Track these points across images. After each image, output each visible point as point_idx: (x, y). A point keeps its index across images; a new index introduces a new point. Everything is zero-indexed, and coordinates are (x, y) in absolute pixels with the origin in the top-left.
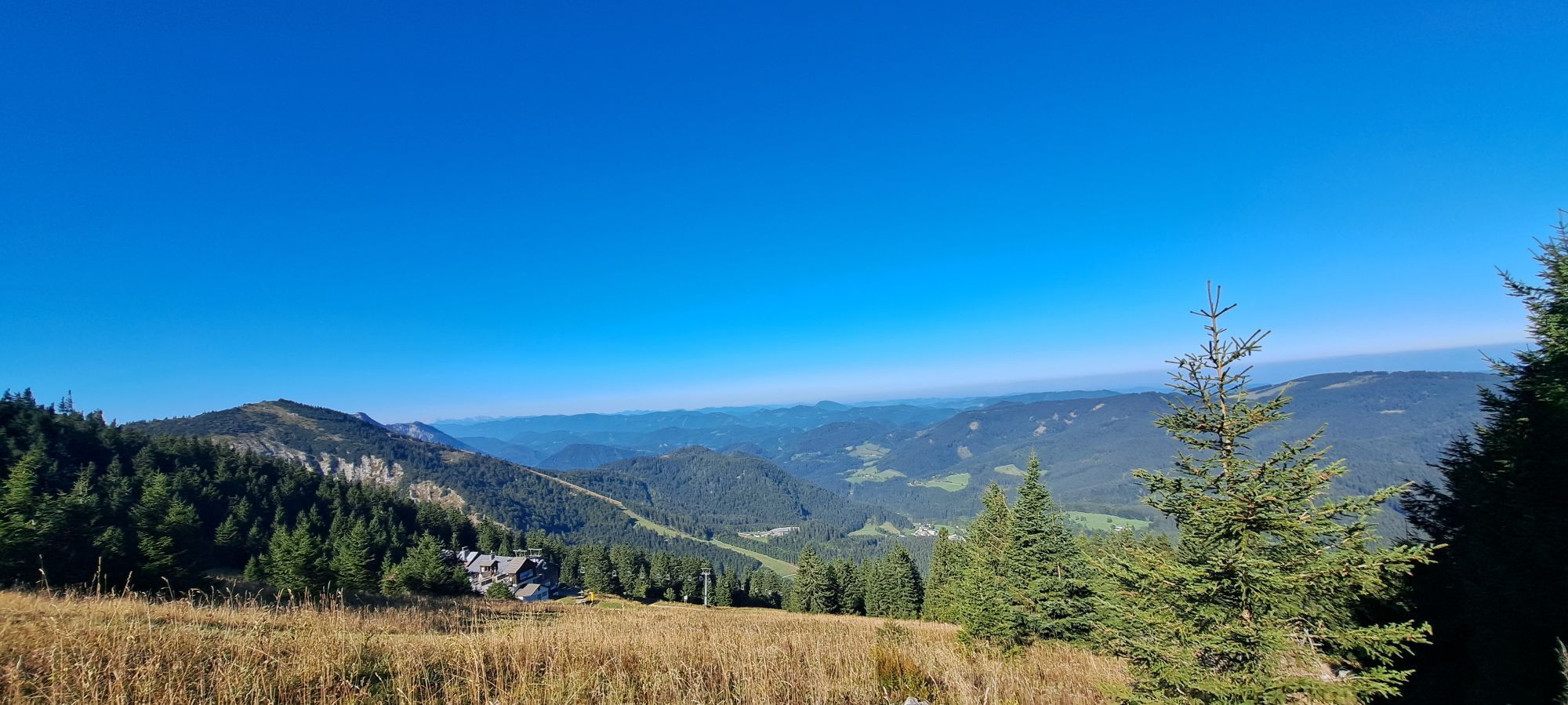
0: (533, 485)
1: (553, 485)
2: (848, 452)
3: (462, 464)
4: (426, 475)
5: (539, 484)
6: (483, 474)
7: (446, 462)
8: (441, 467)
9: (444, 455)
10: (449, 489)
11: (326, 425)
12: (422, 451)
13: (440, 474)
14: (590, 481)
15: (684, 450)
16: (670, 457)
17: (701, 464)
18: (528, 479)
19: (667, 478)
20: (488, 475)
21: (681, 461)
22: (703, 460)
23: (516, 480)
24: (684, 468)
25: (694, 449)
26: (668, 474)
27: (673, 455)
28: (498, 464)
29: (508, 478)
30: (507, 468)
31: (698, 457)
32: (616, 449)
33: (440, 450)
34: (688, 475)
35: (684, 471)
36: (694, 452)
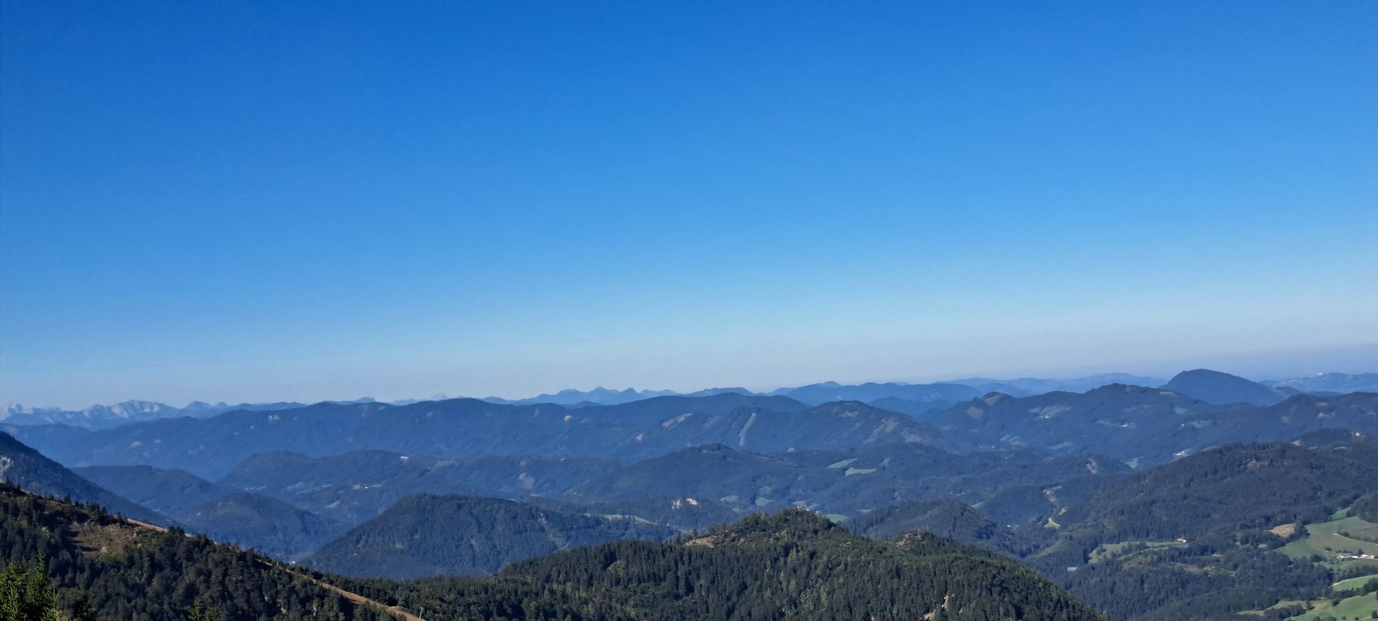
2: (1279, 542)
3: (131, 562)
6: (191, 591)
7: (93, 556)
9: (85, 533)
15: (755, 525)
16: (713, 543)
17: (812, 570)
18: (315, 609)
19: (708, 611)
20: (206, 596)
21: (749, 559)
22: (817, 558)
23: (284, 611)
24: (762, 582)
25: (786, 520)
26: (713, 598)
27: (721, 537)
28: (231, 563)
29: (260, 606)
30: (256, 574)
31: (799, 548)
32: (542, 512)
33: (70, 522)
34: (775, 602)
35: (762, 591)
36: (787, 532)
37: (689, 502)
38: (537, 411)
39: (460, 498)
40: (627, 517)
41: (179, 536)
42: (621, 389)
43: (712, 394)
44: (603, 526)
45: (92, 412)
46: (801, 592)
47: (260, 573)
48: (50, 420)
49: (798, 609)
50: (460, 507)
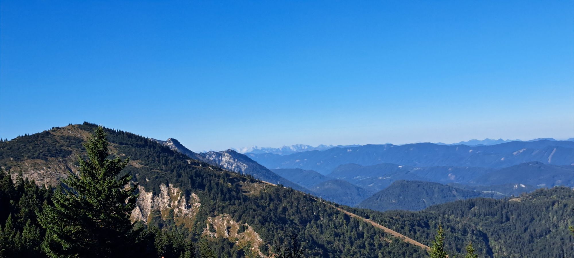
0: (341, 225)
1: (363, 227)
3: (262, 198)
4: (223, 207)
5: (347, 224)
6: (285, 210)
7: (246, 194)
8: (239, 199)
9: (245, 186)
10: (246, 224)
11: (127, 150)
12: (222, 181)
13: (237, 207)
14: (412, 225)
15: (541, 192)
16: (521, 200)
17: (565, 213)
18: (334, 219)
19: (516, 229)
20: (290, 212)
21: (536, 207)
22: (567, 207)
23: (322, 219)
24: (541, 217)
25: (556, 191)
26: (518, 224)
27: (525, 198)
28: (301, 199)
29: (312, 216)
30: (311, 204)
31: (560, 203)
32: (454, 189)
33: (239, 181)
34: (546, 226)
35: (541, 221)
36: (556, 196)
37: (521, 186)
38: (457, 148)
39: (419, 182)
40: (493, 192)
41: (281, 188)
42: (497, 139)
43: (538, 140)
44: (481, 195)
45: (282, 149)
46: (559, 221)
47: (312, 204)
48: (267, 152)
49: (557, 229)
50: (419, 186)
